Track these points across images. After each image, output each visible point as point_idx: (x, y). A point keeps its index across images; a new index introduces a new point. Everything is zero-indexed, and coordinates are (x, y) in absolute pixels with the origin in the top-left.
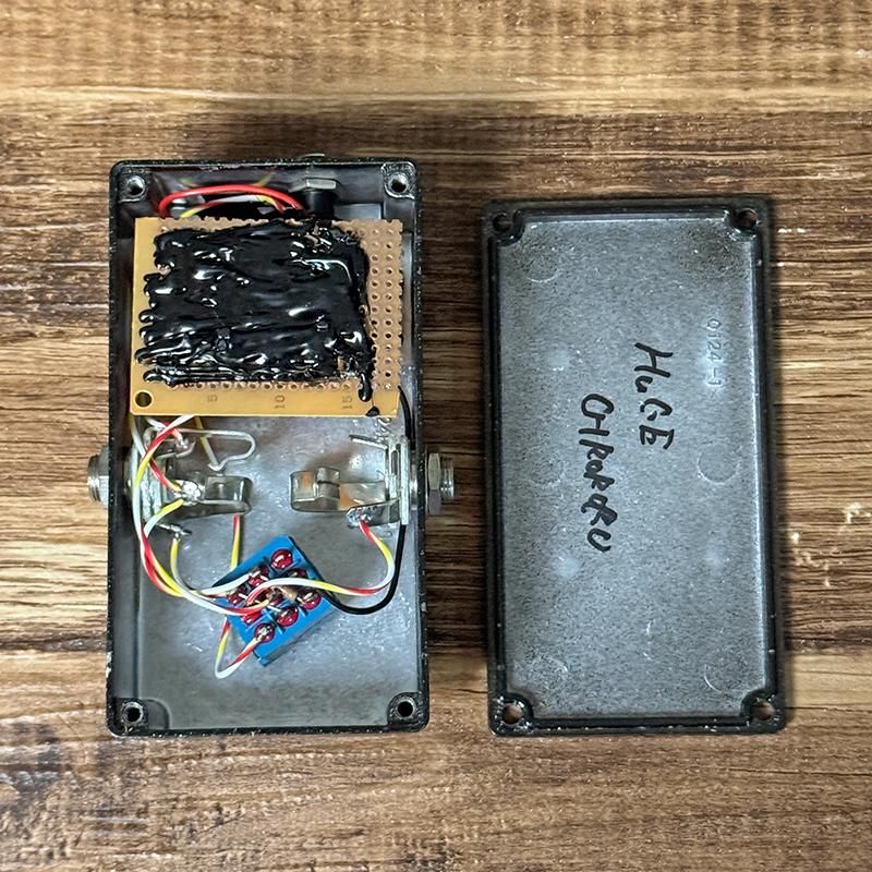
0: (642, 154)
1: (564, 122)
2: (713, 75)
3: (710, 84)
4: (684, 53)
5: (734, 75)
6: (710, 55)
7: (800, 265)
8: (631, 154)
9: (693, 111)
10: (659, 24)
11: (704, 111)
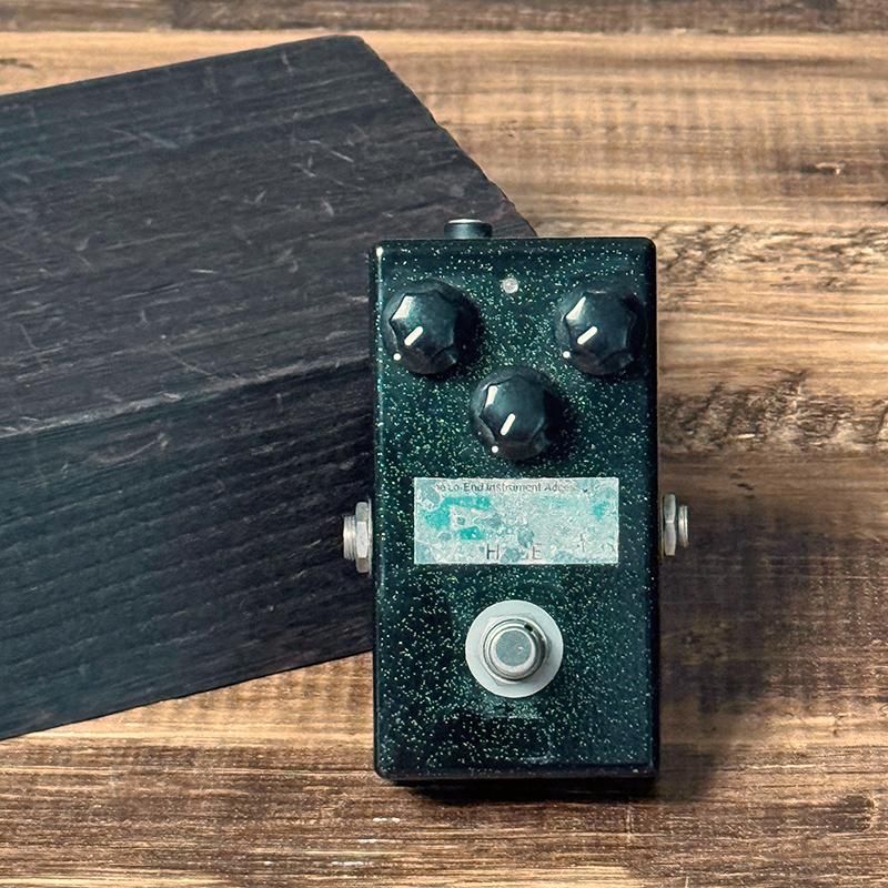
0: (244, 771)
1: (168, 750)
2: (322, 725)
3: (317, 731)
4: (295, 712)
5: (342, 725)
6: (320, 714)
7: (393, 841)
8: (233, 771)
9: (297, 746)
10: (273, 695)
11: (309, 747)
